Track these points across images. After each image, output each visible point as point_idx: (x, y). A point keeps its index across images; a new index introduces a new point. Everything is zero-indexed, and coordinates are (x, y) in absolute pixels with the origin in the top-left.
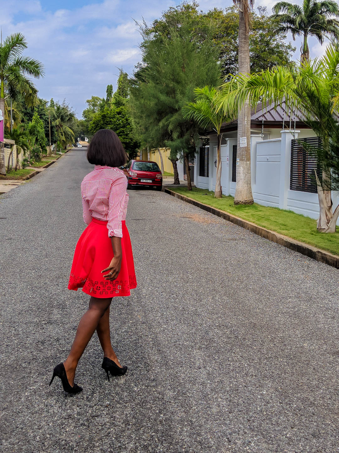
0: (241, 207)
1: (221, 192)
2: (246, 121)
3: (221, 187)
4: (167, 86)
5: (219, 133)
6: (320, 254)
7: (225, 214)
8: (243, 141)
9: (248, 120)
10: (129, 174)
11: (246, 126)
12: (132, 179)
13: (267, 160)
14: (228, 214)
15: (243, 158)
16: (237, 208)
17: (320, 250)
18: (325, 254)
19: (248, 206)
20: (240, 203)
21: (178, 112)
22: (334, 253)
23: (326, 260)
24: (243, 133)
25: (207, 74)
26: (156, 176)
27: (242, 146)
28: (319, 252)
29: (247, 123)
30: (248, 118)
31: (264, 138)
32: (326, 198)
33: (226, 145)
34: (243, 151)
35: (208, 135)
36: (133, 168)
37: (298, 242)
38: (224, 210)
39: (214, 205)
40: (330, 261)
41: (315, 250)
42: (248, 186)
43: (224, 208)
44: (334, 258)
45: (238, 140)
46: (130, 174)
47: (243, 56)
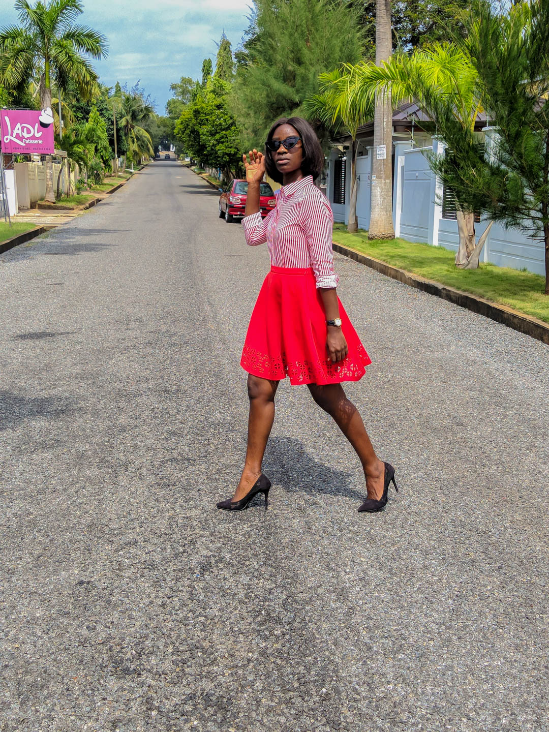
0: (377, 243)
1: (357, 224)
2: (385, 123)
3: (356, 217)
4: (285, 68)
5: (354, 139)
6: (445, 292)
7: (353, 252)
8: (380, 150)
9: (387, 122)
10: (229, 199)
11: (385, 130)
12: (233, 207)
13: (415, 178)
14: (357, 252)
15: (380, 174)
16: (370, 245)
17: (446, 287)
18: (449, 291)
19: (387, 242)
20: (376, 237)
21: (299, 108)
22: (458, 288)
23: (450, 297)
24: (381, 139)
25: (341, 50)
26: (269, 203)
27: (380, 158)
28: (444, 289)
29: (387, 125)
30: (388, 118)
31: (414, 146)
32: (467, 225)
33: (366, 156)
34: (380, 165)
35: (344, 141)
36: (235, 191)
37: (426, 280)
38: (352, 248)
39: (342, 242)
40: (454, 298)
41: (440, 286)
42: (387, 214)
43: (354, 245)
44: (457, 294)
45: (374, 149)
46: (231, 201)
47: (382, 30)
